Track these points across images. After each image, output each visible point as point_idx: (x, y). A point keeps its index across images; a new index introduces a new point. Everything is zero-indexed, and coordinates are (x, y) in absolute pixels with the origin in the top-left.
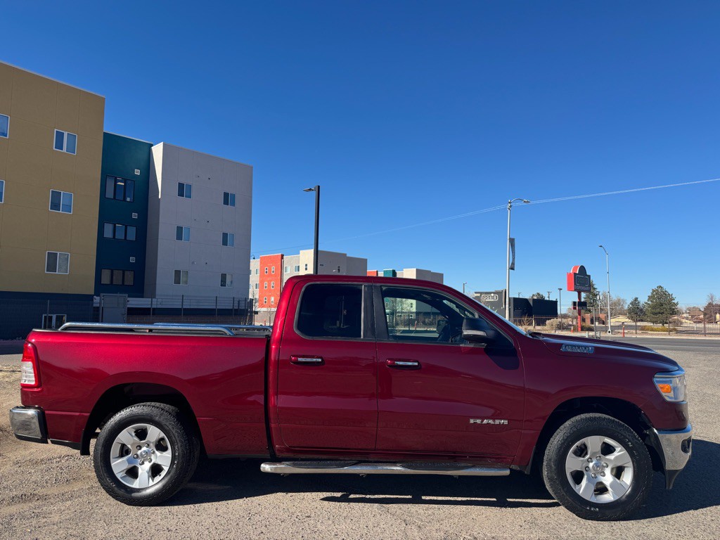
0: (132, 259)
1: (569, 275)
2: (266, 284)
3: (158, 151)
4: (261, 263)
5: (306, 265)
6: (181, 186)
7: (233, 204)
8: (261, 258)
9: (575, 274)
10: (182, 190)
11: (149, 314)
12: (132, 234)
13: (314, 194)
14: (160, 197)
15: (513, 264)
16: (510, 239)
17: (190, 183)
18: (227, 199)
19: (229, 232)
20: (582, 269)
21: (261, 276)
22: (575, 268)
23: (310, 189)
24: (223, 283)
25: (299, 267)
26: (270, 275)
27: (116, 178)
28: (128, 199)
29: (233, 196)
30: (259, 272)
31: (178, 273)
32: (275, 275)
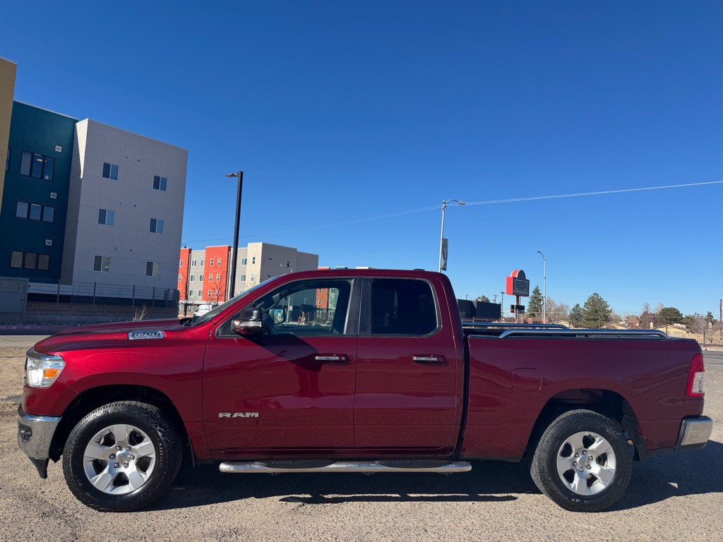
0: (48, 242)
1: (509, 279)
2: (211, 276)
3: (82, 128)
4: (206, 254)
5: (254, 258)
6: (107, 167)
7: (164, 189)
8: (208, 249)
9: (514, 278)
10: (107, 171)
11: (56, 301)
12: (49, 215)
13: (237, 180)
14: (81, 177)
15: (445, 264)
16: (443, 239)
17: (117, 164)
18: (158, 183)
19: (157, 217)
20: (522, 274)
21: (206, 268)
22: (514, 273)
23: (233, 175)
24: (149, 272)
25: (246, 260)
26: (216, 267)
27: (33, 154)
28: (47, 178)
29: (165, 180)
30: (204, 263)
31: (98, 259)
32: (221, 268)
